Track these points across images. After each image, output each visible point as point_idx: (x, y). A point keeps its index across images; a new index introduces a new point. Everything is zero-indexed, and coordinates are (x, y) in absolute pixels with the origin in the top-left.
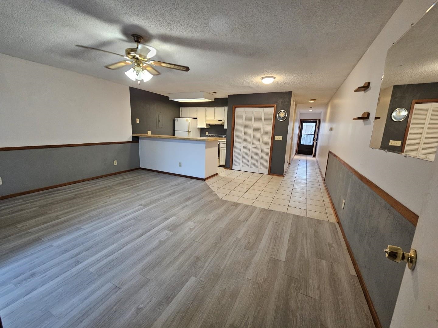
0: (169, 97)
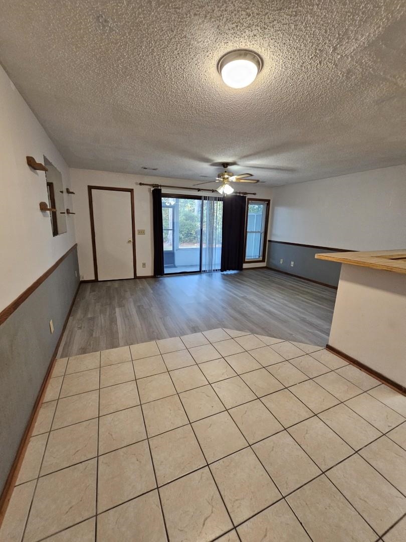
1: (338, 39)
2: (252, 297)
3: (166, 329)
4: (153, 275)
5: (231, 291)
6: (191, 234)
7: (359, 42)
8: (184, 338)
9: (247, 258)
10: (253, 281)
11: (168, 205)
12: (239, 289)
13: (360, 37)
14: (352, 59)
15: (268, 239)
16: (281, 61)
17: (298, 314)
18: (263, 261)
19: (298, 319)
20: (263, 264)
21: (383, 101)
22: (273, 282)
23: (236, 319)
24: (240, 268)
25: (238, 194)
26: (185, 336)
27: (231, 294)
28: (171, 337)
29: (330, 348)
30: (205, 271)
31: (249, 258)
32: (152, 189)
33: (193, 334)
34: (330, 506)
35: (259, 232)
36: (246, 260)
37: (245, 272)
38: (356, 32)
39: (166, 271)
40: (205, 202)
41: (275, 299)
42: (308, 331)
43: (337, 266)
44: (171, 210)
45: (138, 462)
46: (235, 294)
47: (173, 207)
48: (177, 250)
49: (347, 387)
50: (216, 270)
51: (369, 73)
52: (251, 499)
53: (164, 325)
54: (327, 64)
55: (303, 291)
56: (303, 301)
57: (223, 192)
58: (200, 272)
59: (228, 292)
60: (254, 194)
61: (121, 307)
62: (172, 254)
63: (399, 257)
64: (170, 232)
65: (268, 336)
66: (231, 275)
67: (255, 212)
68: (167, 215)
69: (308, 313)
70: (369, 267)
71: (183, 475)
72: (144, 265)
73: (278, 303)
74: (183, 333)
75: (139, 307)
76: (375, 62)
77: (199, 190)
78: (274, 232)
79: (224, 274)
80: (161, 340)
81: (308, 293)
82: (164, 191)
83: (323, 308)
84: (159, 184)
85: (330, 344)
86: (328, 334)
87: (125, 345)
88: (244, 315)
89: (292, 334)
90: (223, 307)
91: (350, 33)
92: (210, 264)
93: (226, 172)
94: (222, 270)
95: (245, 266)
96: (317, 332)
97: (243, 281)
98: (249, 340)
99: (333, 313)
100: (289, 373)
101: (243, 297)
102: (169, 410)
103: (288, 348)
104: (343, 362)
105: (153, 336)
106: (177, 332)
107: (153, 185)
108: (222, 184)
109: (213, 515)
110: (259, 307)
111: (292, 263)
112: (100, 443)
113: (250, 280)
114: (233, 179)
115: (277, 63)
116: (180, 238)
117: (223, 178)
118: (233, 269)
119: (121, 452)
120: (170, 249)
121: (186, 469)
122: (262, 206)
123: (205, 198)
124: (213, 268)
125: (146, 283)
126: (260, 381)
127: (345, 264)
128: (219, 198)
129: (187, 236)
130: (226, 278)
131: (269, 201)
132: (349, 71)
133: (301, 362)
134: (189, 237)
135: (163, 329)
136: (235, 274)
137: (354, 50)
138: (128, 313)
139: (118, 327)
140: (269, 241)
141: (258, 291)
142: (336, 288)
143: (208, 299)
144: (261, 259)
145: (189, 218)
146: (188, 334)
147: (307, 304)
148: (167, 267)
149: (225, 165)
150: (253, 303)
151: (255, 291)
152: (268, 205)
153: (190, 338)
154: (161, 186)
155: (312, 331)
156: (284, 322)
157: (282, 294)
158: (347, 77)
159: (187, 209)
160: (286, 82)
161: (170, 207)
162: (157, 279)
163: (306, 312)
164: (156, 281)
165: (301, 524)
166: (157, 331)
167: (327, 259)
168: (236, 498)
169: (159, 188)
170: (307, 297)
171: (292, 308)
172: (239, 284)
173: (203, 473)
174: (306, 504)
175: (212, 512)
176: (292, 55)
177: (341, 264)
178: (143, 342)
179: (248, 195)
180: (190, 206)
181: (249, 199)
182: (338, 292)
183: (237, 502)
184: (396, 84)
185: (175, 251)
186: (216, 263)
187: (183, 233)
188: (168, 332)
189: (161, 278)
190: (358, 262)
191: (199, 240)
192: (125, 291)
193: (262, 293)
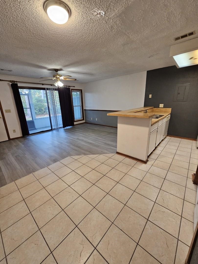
1: (106, 8)
2: (81, 138)
3: (38, 165)
4: (22, 136)
5: (70, 137)
6: (42, 110)
7: (115, 12)
8: (50, 167)
9: (75, 119)
10: (80, 130)
11: (24, 93)
12: (74, 135)
13: (115, 10)
14: (113, 21)
15: (84, 109)
16: (80, 13)
17: (103, 141)
18: (83, 120)
19: (103, 144)
20: (84, 121)
21: (125, 45)
22: (90, 129)
23: (76, 150)
24: (73, 125)
25: (66, 87)
26: (51, 166)
27: (71, 138)
28: (41, 169)
29: (118, 153)
30: (54, 129)
31: (76, 119)
32: (10, 83)
33: (55, 164)
34: (130, 217)
35: (79, 106)
36: (75, 120)
37: (75, 126)
38: (114, 7)
39: (31, 132)
40: (48, 91)
41: (92, 137)
42: (109, 148)
43: (116, 118)
44: (26, 97)
45: (36, 245)
46: (73, 138)
47: (28, 95)
48: (35, 119)
49: (126, 167)
50: (61, 127)
51: (120, 30)
52: (100, 231)
53: (36, 163)
54: (102, 20)
55: (103, 131)
56: (104, 135)
57: (58, 85)
58: (52, 130)
59: (69, 138)
60: (74, 87)
61: (2, 159)
62: (32, 122)
63: (137, 111)
64: (29, 110)
65: (92, 154)
66: (69, 129)
67: (75, 96)
68: (25, 100)
69: (107, 140)
70: (128, 117)
71: (64, 238)
72: (14, 131)
73: (94, 138)
74: (49, 165)
75: (16, 156)
76: (121, 24)
77: (43, 84)
78: (86, 105)
79: (65, 129)
80: (36, 172)
81: (105, 131)
82: (19, 85)
83: (112, 137)
84: (15, 81)
85: (118, 151)
86: (116, 148)
87: (11, 182)
88: (79, 147)
89: (102, 151)
90: (68, 146)
91: (111, 6)
92: (57, 124)
93: (57, 74)
94: (64, 127)
95: (75, 123)
96: (112, 147)
97: (76, 131)
98: (84, 159)
99: (117, 138)
100: (104, 169)
101: (77, 139)
102: (49, 208)
103: (102, 157)
104: (123, 157)
105: (30, 171)
106: (45, 165)
107: (10, 81)
108: (56, 81)
109: (84, 248)
110: (85, 142)
111: (96, 119)
112: (5, 248)
113: (79, 130)
114: (62, 78)
115: (78, 14)
116: (36, 113)
117: (56, 78)
118: (70, 126)
119: (23, 246)
120: (31, 119)
121: (65, 234)
122: (78, 93)
123: (48, 89)
124: (59, 127)
125: (18, 141)
126: (93, 176)
127: (119, 116)
128: (55, 89)
129: (40, 111)
130: (67, 131)
131: (81, 90)
132: (112, 27)
133: (108, 162)
134: (41, 111)
135: (35, 165)
136: (71, 128)
137: (113, 16)
138: (9, 162)
139: (3, 172)
140: (85, 110)
141: (83, 134)
142: (117, 128)
143: (59, 143)
144: (82, 119)
145: (39, 101)
146: (51, 164)
147: (105, 136)
148: (31, 130)
149: (57, 70)
150: (82, 140)
151: (82, 135)
152: (81, 92)
153: (53, 166)
154: (16, 82)
155: (110, 148)
156: (97, 146)
157: (95, 134)
158: (111, 30)
159: (36, 96)
160: (84, 26)
161: (25, 94)
162: (25, 138)
163: (106, 140)
164: (25, 139)
165: (121, 230)
166: (32, 167)
167: (112, 115)
168: (93, 234)
169: (16, 83)
170: (105, 133)
171: (100, 139)
172: (74, 133)
173: (75, 232)
174: (122, 221)
175: (83, 248)
176: (86, 11)
177: (117, 116)
178: (24, 177)
179: (71, 87)
180: (38, 94)
181: (72, 89)
182: (118, 129)
183: (94, 236)
184: (129, 37)
185: (34, 120)
186: (60, 124)
187: (37, 109)
188: (39, 166)
189: (28, 137)
190: (124, 115)
191: (48, 113)
192: (4, 149)
193: (86, 135)
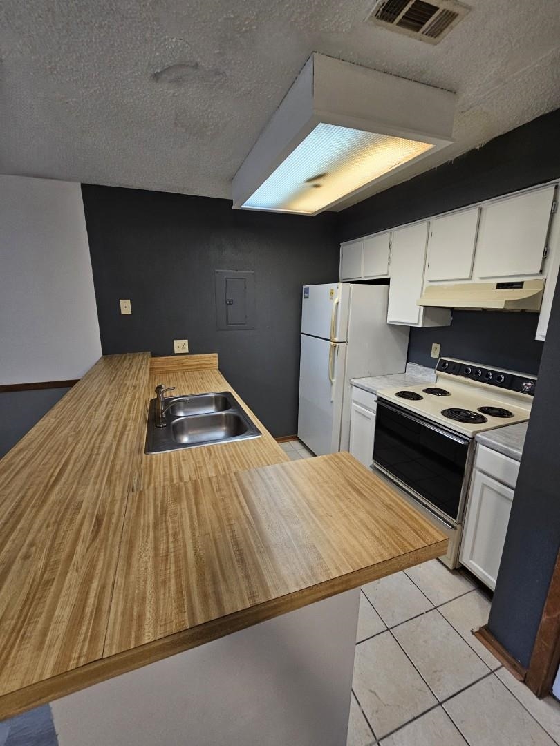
0: (232, 200)
